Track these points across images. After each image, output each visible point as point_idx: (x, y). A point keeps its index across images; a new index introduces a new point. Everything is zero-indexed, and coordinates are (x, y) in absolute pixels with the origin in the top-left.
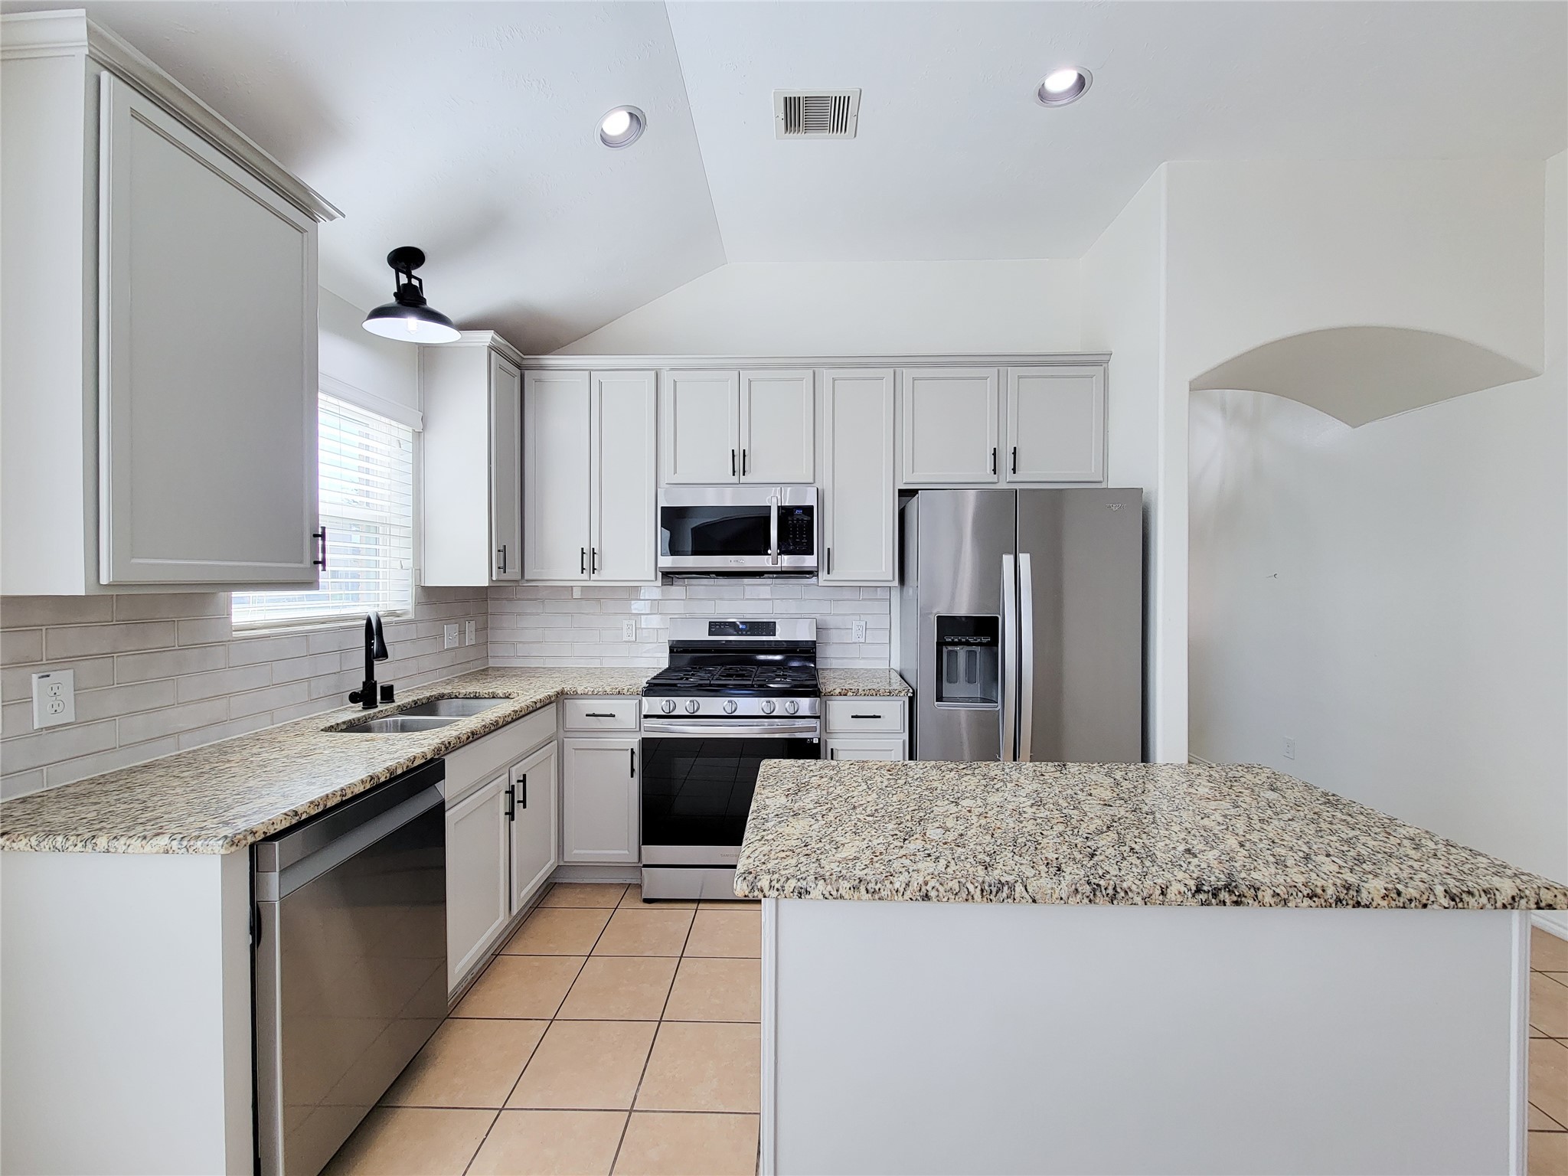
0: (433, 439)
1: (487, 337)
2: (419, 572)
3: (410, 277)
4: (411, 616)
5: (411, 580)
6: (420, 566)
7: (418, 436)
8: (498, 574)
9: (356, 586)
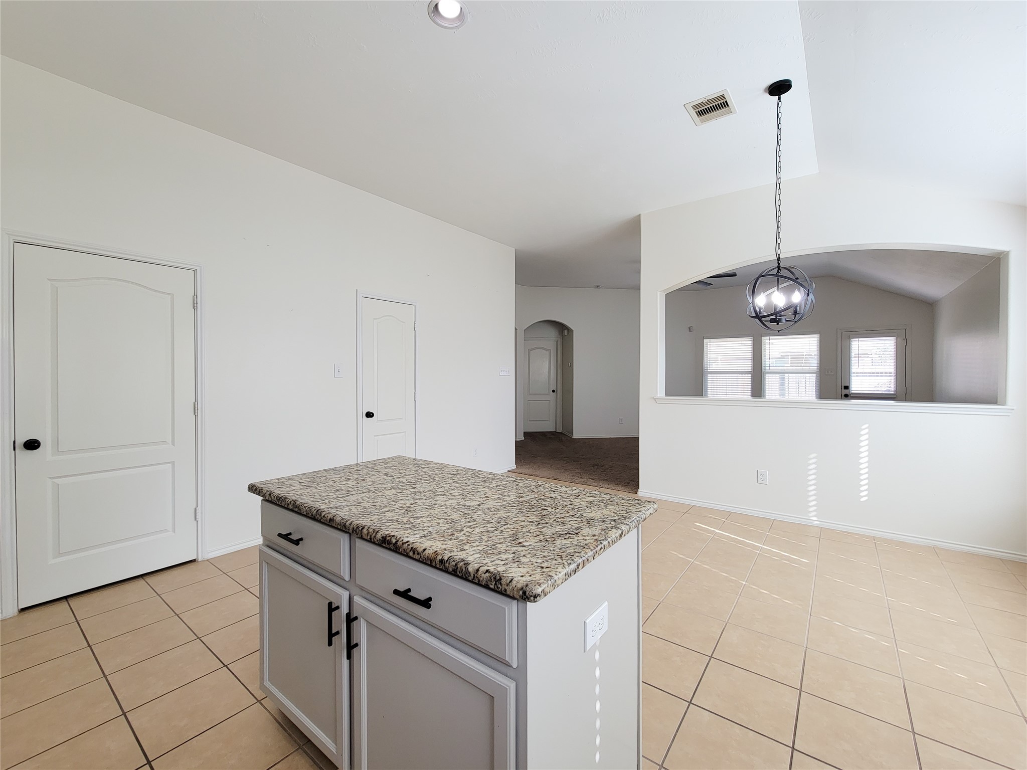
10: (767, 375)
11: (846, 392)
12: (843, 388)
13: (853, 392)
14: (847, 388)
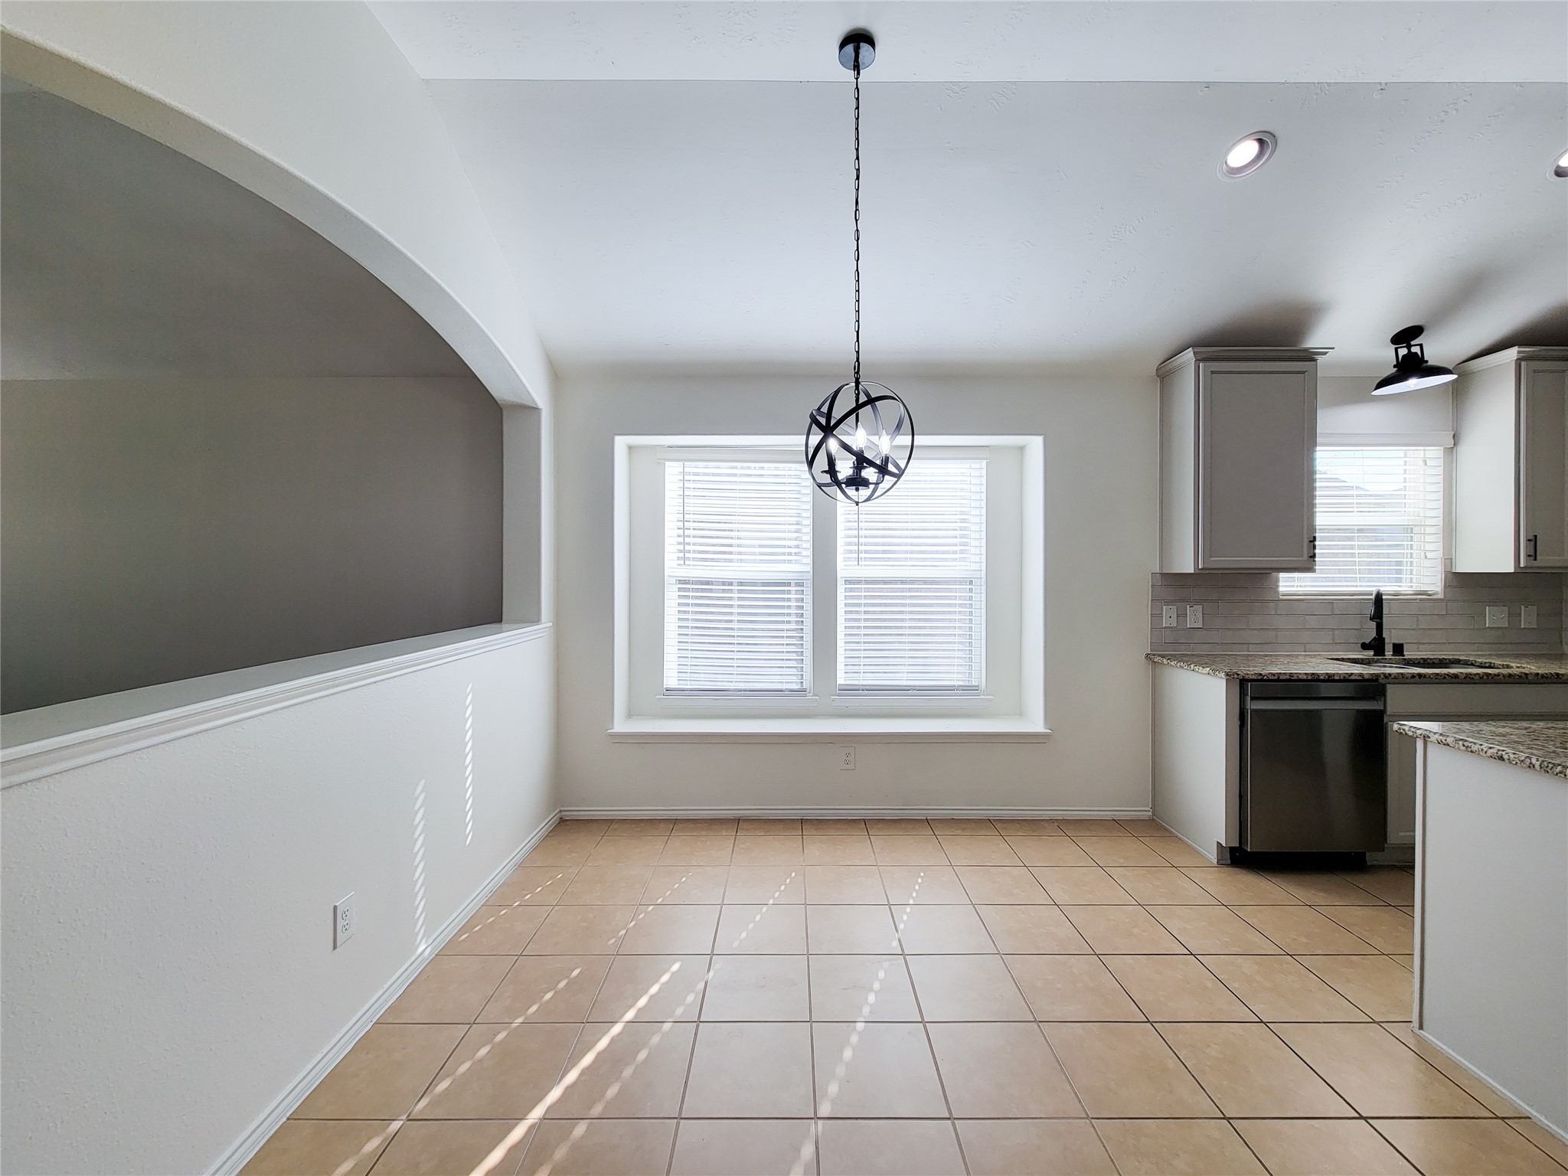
0: (1465, 449)
1: (1513, 353)
2: (1449, 561)
3: (1409, 347)
4: (1441, 596)
5: (1440, 567)
6: (1451, 555)
7: (1451, 451)
8: (1527, 561)
9: (1399, 572)
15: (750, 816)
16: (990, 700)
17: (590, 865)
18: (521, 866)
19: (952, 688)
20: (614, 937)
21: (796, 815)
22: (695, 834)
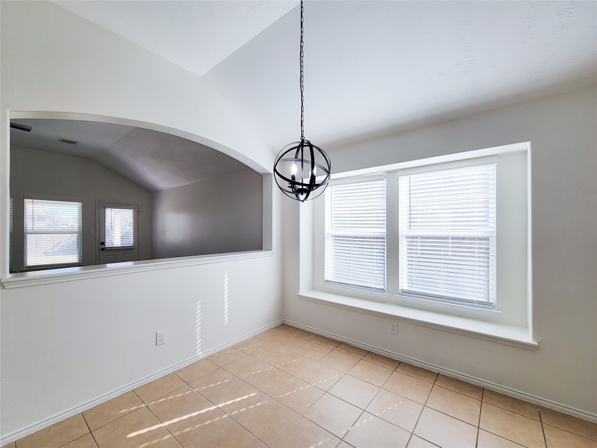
10: (28, 235)
11: (102, 246)
12: (100, 243)
13: (107, 246)
14: (103, 243)
15: (348, 343)
16: (500, 314)
17: (273, 343)
18: (255, 337)
19: (473, 302)
20: (249, 373)
21: (368, 349)
22: (319, 343)
